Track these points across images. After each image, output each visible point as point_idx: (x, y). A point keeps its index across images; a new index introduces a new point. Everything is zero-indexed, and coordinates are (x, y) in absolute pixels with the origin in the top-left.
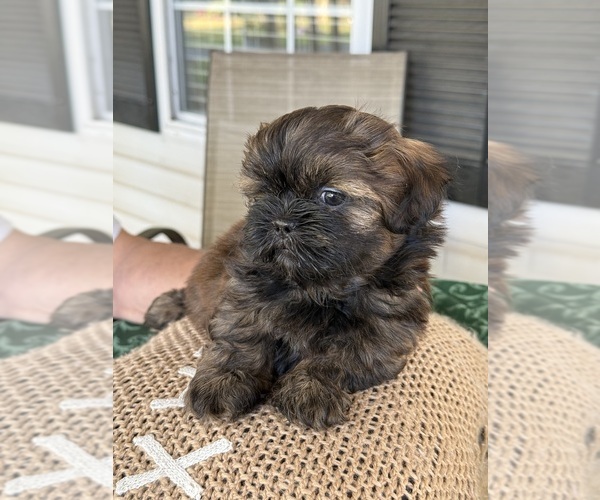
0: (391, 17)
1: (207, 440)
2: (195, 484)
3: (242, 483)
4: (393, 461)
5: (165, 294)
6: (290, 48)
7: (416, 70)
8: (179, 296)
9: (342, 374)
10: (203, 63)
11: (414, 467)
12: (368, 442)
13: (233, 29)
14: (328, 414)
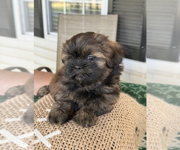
0: (113, 4)
1: (53, 130)
2: (49, 144)
3: (63, 143)
4: (109, 137)
5: (43, 87)
6: (83, 13)
7: (121, 20)
8: (47, 87)
9: (94, 111)
10: (57, 17)
11: (115, 139)
12: (101, 131)
13: (66, 7)
14: (90, 123)
